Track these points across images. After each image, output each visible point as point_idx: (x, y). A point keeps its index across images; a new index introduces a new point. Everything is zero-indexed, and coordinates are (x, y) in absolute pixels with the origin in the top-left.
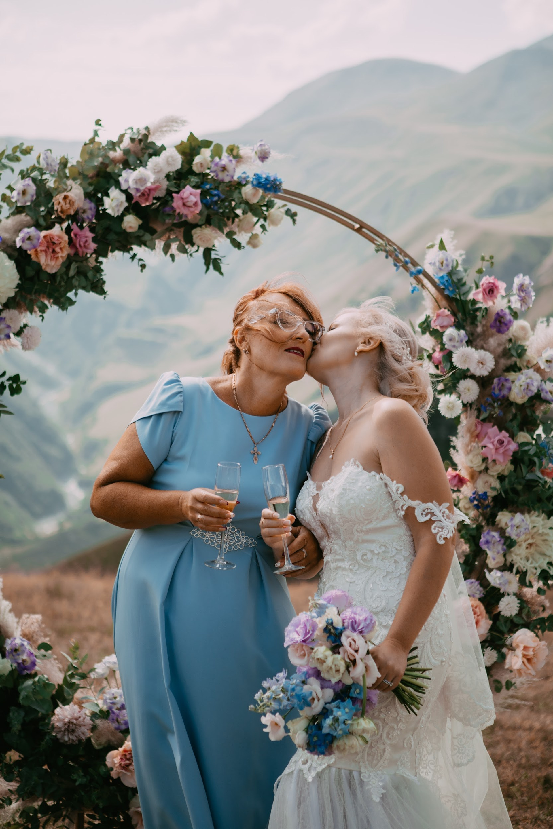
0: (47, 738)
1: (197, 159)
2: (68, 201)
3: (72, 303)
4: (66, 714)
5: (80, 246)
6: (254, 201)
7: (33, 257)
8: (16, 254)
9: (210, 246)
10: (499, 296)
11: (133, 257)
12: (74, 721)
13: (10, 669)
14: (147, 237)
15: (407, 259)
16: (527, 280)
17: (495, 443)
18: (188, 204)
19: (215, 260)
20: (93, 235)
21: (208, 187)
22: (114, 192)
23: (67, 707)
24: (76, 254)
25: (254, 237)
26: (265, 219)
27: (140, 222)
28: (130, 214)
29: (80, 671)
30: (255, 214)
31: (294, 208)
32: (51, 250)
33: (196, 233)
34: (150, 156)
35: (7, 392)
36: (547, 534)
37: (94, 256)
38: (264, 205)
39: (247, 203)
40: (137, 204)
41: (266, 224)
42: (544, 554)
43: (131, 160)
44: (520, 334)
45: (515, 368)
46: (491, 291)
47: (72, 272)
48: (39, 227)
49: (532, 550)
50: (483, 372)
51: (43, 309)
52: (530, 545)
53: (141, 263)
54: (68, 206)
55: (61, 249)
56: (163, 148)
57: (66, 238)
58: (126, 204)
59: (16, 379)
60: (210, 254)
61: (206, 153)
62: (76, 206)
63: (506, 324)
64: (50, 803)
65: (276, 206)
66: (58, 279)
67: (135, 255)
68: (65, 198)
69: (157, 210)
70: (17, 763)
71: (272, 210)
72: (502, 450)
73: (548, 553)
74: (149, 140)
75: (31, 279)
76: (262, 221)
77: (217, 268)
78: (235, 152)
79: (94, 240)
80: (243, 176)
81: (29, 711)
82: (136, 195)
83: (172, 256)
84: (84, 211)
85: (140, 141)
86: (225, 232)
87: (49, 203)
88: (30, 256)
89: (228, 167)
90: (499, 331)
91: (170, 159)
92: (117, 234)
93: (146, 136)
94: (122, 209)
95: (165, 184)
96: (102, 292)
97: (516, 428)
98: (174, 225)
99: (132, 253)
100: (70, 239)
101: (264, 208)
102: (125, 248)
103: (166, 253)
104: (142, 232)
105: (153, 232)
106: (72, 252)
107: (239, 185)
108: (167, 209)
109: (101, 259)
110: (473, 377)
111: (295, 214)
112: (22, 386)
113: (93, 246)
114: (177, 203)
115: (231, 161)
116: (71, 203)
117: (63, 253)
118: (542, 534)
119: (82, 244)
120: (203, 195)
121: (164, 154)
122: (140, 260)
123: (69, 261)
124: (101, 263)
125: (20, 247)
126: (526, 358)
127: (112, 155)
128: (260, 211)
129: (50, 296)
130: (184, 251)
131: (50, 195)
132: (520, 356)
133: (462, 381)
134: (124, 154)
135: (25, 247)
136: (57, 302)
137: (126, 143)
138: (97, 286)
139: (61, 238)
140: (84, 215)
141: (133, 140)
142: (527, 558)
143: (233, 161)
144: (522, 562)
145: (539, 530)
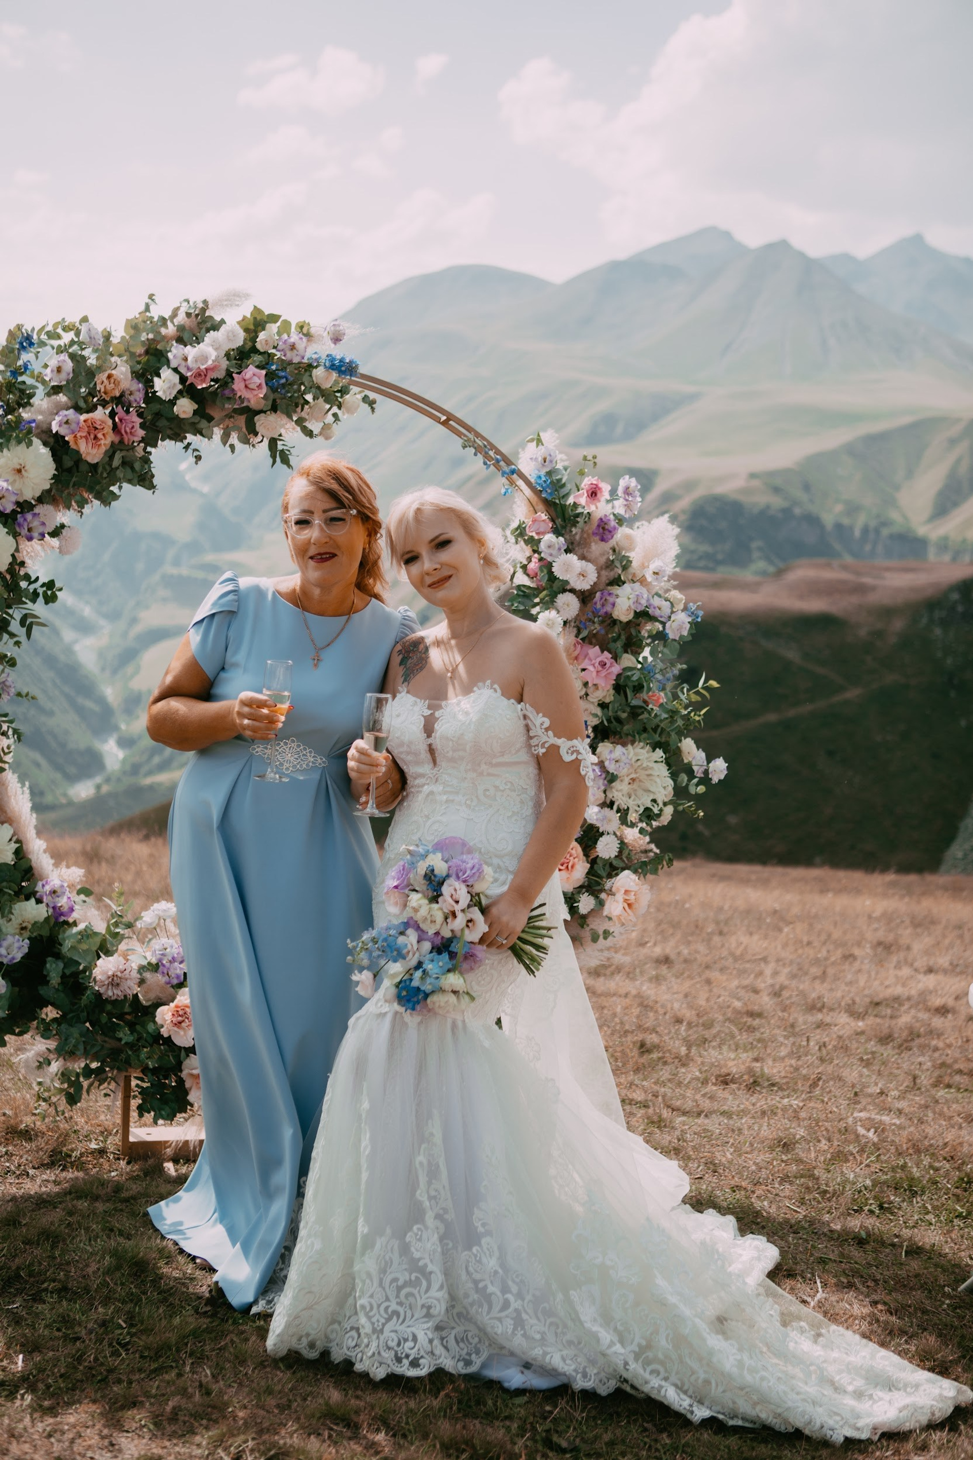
0: (89, 992)
1: (262, 336)
2: (112, 381)
3: (115, 497)
4: (110, 966)
5: (126, 432)
6: (326, 385)
7: (72, 445)
8: (52, 440)
9: (276, 436)
10: (603, 499)
11: (187, 447)
12: (119, 974)
13: (46, 915)
14: (203, 424)
15: (498, 457)
16: (633, 482)
17: (597, 664)
18: (251, 386)
19: (282, 451)
20: (141, 421)
21: (274, 367)
22: (166, 373)
23: (110, 958)
24: (121, 442)
25: (326, 427)
26: (340, 407)
27: (196, 407)
28: (184, 397)
29: (124, 920)
30: (326, 401)
31: (372, 395)
32: (92, 436)
33: (260, 421)
34: (208, 331)
35: (41, 599)
36: (652, 768)
37: (142, 445)
38: (338, 391)
39: (319, 388)
40: (192, 384)
41: (339, 413)
42: (649, 791)
43: (186, 337)
44: (625, 543)
45: (617, 582)
46: (594, 493)
47: (116, 462)
48: (78, 409)
49: (635, 786)
50: (583, 585)
51: (82, 504)
52: (633, 780)
53: (196, 453)
54: (112, 385)
55: (104, 435)
56: (223, 322)
57: (110, 422)
58: (180, 387)
59: (50, 585)
60: (276, 445)
61: (273, 328)
62: (122, 386)
63: (610, 532)
64: (94, 1065)
65: (352, 393)
66: (100, 470)
67: (189, 444)
68: (109, 377)
69: (215, 393)
70: (54, 1020)
71: (347, 397)
72: (604, 673)
73: (652, 789)
74: (207, 315)
75: (69, 471)
76: (335, 409)
77: (285, 461)
78: (305, 330)
79: (142, 426)
80: (314, 356)
81: (70, 962)
82: (191, 376)
83: (232, 447)
84: (131, 394)
85: (197, 315)
86: (295, 418)
87: (90, 383)
88: (68, 442)
89: (297, 346)
90: (603, 540)
91: (230, 334)
92: (169, 419)
93: (203, 310)
94: (175, 392)
95: (225, 364)
97: (620, 650)
98: (235, 411)
99: (186, 442)
100: (114, 423)
101: (338, 395)
102: (178, 436)
103: (225, 444)
104: (197, 419)
105: (210, 419)
106: (117, 439)
107: (310, 367)
108: (227, 392)
109: (149, 449)
110: (572, 591)
111: (374, 402)
112: (58, 593)
113: (141, 433)
114: (238, 385)
115: (301, 339)
116: (117, 383)
117: (108, 439)
118: (645, 769)
119: (128, 430)
120: (270, 376)
121: (223, 329)
122: (195, 450)
123: (113, 449)
124: (150, 453)
125: (57, 432)
126: (631, 570)
127: (163, 331)
128: (333, 397)
129: (90, 490)
130: (246, 441)
131: (91, 374)
132: (625, 568)
133: (560, 596)
134: (178, 330)
135: (62, 432)
136: (98, 497)
137: (181, 318)
138: (145, 480)
139: (104, 422)
140: (131, 397)
141: (188, 315)
142: (629, 795)
143: (304, 339)
144: (624, 799)
145: (643, 764)
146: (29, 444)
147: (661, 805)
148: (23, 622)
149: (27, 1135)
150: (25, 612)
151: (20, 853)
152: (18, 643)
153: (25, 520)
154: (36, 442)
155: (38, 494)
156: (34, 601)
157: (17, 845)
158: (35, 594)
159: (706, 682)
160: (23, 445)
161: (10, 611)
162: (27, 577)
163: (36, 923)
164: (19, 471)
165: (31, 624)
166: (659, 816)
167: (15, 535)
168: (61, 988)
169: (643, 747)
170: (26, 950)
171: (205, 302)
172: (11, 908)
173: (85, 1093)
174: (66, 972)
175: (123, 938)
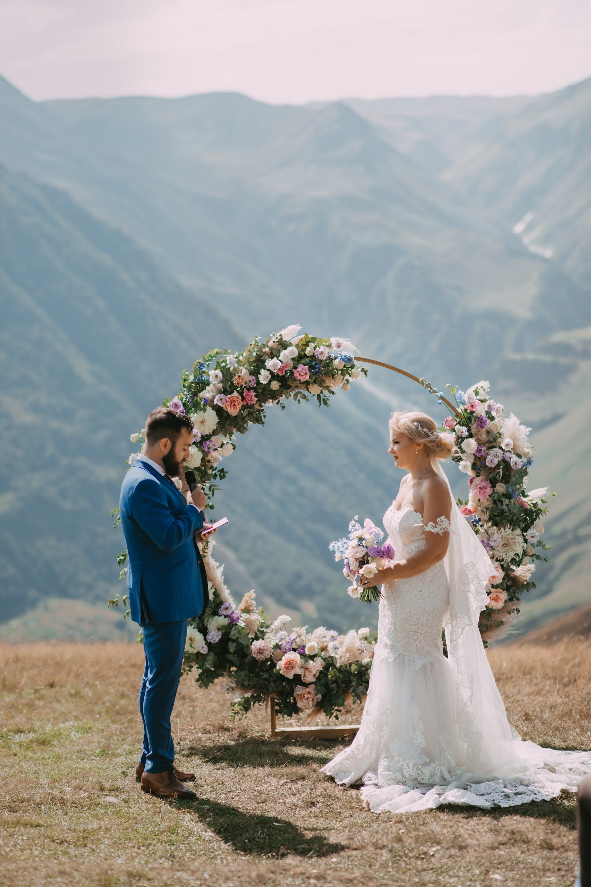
0: (249, 657)
1: (308, 348)
2: (240, 378)
3: (246, 429)
4: (259, 645)
5: (249, 400)
6: (340, 368)
7: (224, 409)
8: (215, 407)
9: (320, 393)
11: (278, 403)
12: (263, 649)
13: (228, 622)
14: (285, 391)
17: (479, 489)
18: (302, 374)
19: (323, 399)
20: (255, 394)
21: (313, 363)
22: (262, 371)
23: (259, 642)
24: (247, 404)
25: (345, 385)
26: (350, 376)
27: (280, 384)
28: (274, 380)
29: (266, 625)
30: (342, 374)
32: (233, 404)
33: (311, 388)
34: (284, 349)
35: (218, 478)
36: (515, 539)
37: (258, 404)
39: (337, 369)
40: (277, 375)
41: (350, 378)
42: (513, 550)
43: (274, 352)
44: (493, 429)
47: (245, 413)
48: (226, 393)
49: (507, 548)
51: (231, 434)
52: (507, 545)
53: (283, 405)
54: (240, 381)
55: (238, 403)
57: (240, 397)
58: (272, 377)
59: (222, 471)
60: (320, 397)
61: (312, 345)
62: (246, 380)
63: (484, 423)
64: (255, 694)
65: (356, 368)
66: (238, 418)
67: (279, 401)
68: (239, 376)
69: (288, 377)
70: (236, 672)
71: (353, 370)
72: (483, 493)
73: (515, 549)
74: (283, 340)
75: (226, 418)
76: (347, 377)
77: (326, 403)
79: (256, 396)
80: (333, 356)
81: (239, 644)
82: (276, 371)
83: (299, 401)
84: (250, 382)
85: (277, 342)
86: (324, 386)
87: (231, 380)
88: (222, 408)
89: (324, 352)
90: (481, 427)
91: (291, 352)
92: (269, 391)
94: (269, 380)
95: (291, 363)
96: (263, 423)
98: (299, 384)
100: (243, 398)
101: (350, 369)
102: (274, 398)
103: (295, 400)
105: (289, 387)
106: (245, 403)
107: (332, 360)
108: (292, 377)
109: (263, 404)
111: (367, 371)
112: (226, 474)
113: (257, 399)
114: (296, 375)
115: (325, 349)
116: (242, 380)
117: (240, 405)
118: (512, 539)
120: (310, 368)
122: (281, 404)
123: (244, 408)
124: (262, 407)
125: (217, 404)
126: (498, 441)
127: (264, 350)
128: (346, 372)
129: (235, 427)
130: (304, 397)
131: (232, 375)
134: (270, 350)
135: (220, 404)
136: (239, 430)
137: (271, 344)
138: (258, 420)
139: (238, 398)
140: (250, 384)
141: (274, 342)
142: (505, 552)
143: (327, 349)
144: (501, 554)
145: (510, 536)
146: (205, 410)
147: (521, 557)
148: (210, 489)
149: (228, 729)
150: (211, 484)
151: (217, 595)
153: (207, 444)
154: (209, 408)
155: (211, 431)
156: (215, 478)
158: (216, 475)
160: (203, 411)
162: (212, 468)
163: (224, 626)
164: (203, 422)
165: (214, 489)
167: (203, 450)
168: (236, 655)
169: (510, 529)
170: (220, 637)
171: (281, 335)
172: (209, 619)
173: (252, 706)
174: (238, 649)
175: (266, 632)
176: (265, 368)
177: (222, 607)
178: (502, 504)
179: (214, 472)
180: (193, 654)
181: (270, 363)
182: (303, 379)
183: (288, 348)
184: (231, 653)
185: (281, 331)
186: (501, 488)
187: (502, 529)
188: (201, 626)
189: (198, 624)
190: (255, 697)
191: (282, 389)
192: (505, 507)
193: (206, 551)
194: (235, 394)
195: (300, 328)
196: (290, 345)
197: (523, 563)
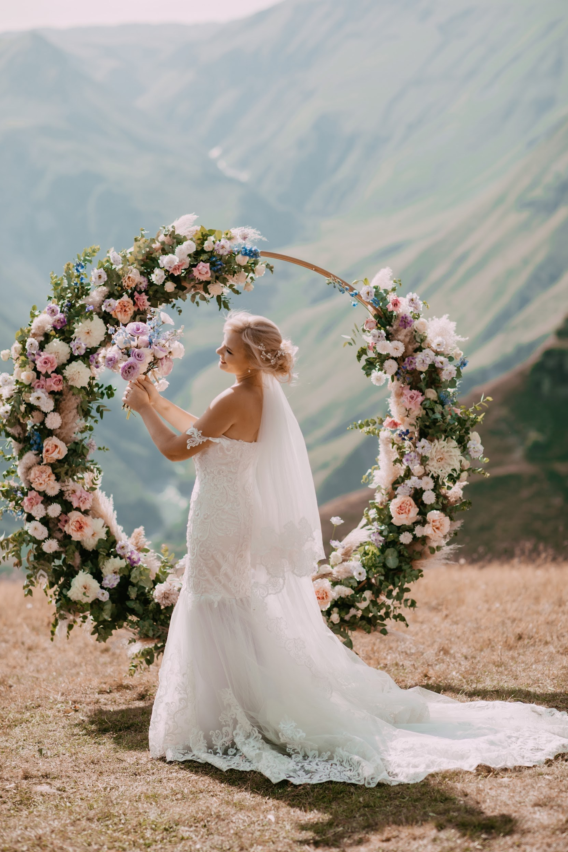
0: (152, 603)
1: (206, 243)
2: (130, 280)
4: (163, 588)
5: (140, 305)
6: (245, 263)
7: (114, 316)
8: (103, 315)
9: (220, 294)
11: (173, 307)
12: (168, 592)
13: (125, 564)
14: (181, 293)
15: (347, 287)
16: (415, 296)
17: (409, 398)
18: (203, 273)
19: (224, 302)
20: (147, 297)
21: (214, 259)
22: (157, 271)
23: (162, 585)
24: (139, 309)
25: (247, 286)
26: (254, 273)
27: (176, 285)
28: (168, 281)
29: (169, 564)
30: (245, 271)
31: (272, 261)
32: (123, 310)
33: (210, 287)
34: (178, 244)
35: (106, 396)
36: (451, 452)
37: (150, 309)
39: (240, 265)
40: (172, 274)
41: (254, 276)
42: (449, 464)
43: (166, 248)
44: (420, 327)
45: (420, 349)
46: (396, 304)
48: (115, 297)
49: (442, 462)
50: (398, 354)
52: (441, 459)
53: (179, 309)
54: (131, 282)
55: (129, 309)
57: (132, 302)
58: (166, 277)
59: (110, 388)
60: (221, 298)
61: (212, 238)
62: (136, 282)
63: (408, 323)
64: (159, 645)
65: (260, 263)
67: (174, 305)
68: (129, 277)
69: (185, 276)
70: (136, 621)
71: (257, 267)
72: (413, 403)
73: (451, 463)
74: (176, 234)
76: (251, 275)
77: (226, 307)
78: (229, 236)
79: (149, 300)
80: (236, 249)
81: (140, 588)
82: (171, 270)
83: (197, 303)
84: (141, 283)
85: (170, 235)
86: (228, 285)
88: (111, 315)
89: (225, 246)
90: (406, 327)
91: (189, 246)
92: (162, 294)
93: (173, 232)
94: (163, 280)
95: (188, 260)
97: (425, 388)
98: (196, 284)
99: (172, 304)
100: (134, 302)
101: (253, 265)
102: (167, 301)
103: (193, 301)
105: (184, 289)
106: (136, 309)
107: (234, 255)
108: (191, 276)
109: (154, 310)
110: (392, 358)
111: (272, 268)
112: (114, 392)
113: (148, 303)
114: (196, 273)
115: (226, 242)
116: (133, 281)
117: (131, 310)
118: (447, 452)
119: (141, 303)
120: (211, 266)
122: (177, 308)
123: (135, 314)
125: (105, 311)
126: (426, 342)
127: (154, 246)
128: (250, 269)
130: (203, 298)
131: (119, 277)
132: (422, 340)
133: (386, 361)
134: (161, 245)
135: (108, 310)
137: (162, 238)
139: (128, 302)
140: (141, 286)
141: (166, 235)
142: (440, 468)
143: (228, 242)
144: (436, 470)
145: (446, 449)
146: (92, 319)
147: (458, 472)
148: (98, 410)
149: (127, 687)
150: (98, 404)
151: (108, 533)
152: (96, 421)
153: (94, 358)
154: (95, 317)
155: (99, 344)
156: (102, 398)
157: (107, 529)
158: (102, 394)
159: (484, 398)
160: (89, 320)
161: (90, 405)
162: (97, 385)
163: (121, 568)
164: (88, 333)
165: (102, 410)
166: (458, 477)
167: (89, 366)
168: (138, 601)
169: (444, 440)
170: (119, 580)
171: (173, 227)
172: (104, 562)
173: (155, 659)
174: (139, 593)
175: (169, 573)
176: (158, 266)
177: (118, 546)
178: (434, 413)
179: (100, 391)
180: (86, 603)
181: (165, 260)
182: (203, 278)
183: (185, 243)
184: (133, 600)
185: (173, 222)
186: (431, 394)
187: (436, 441)
188: (94, 571)
189: (91, 569)
190: (159, 648)
191: (177, 290)
192: (438, 416)
193: (95, 482)
194: (125, 298)
195: (195, 217)
196: (185, 239)
197: (461, 479)
